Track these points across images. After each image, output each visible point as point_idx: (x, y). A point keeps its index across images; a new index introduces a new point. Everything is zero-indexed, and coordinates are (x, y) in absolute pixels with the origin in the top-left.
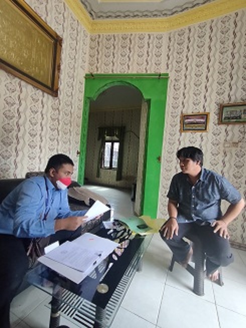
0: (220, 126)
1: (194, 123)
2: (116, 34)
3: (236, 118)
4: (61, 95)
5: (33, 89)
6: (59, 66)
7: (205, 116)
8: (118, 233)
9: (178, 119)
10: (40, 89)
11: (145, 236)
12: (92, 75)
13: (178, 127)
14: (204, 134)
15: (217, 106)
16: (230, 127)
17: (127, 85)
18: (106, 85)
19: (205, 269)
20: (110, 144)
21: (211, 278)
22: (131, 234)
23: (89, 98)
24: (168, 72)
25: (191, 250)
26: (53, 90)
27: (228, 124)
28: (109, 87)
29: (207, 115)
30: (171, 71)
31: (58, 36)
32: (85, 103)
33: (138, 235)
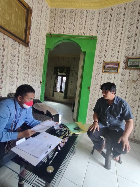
0: (126, 70)
1: (111, 68)
2: (66, 9)
3: (136, 66)
4: (31, 46)
5: (13, 41)
6: (30, 27)
7: (118, 64)
8: (62, 133)
9: (102, 65)
10: (17, 41)
11: (78, 134)
12: (51, 34)
13: (101, 70)
14: (116, 74)
15: (125, 58)
16: (132, 71)
17: (72, 42)
18: (59, 41)
19: (112, 154)
20: (61, 77)
21: (115, 160)
22: (70, 133)
23: (48, 49)
24: (97, 35)
25: (105, 143)
26: (25, 42)
27: (131, 69)
28: (61, 43)
29: (119, 63)
30: (99, 35)
31: (29, 7)
32: (46, 51)
33: (74, 134)
